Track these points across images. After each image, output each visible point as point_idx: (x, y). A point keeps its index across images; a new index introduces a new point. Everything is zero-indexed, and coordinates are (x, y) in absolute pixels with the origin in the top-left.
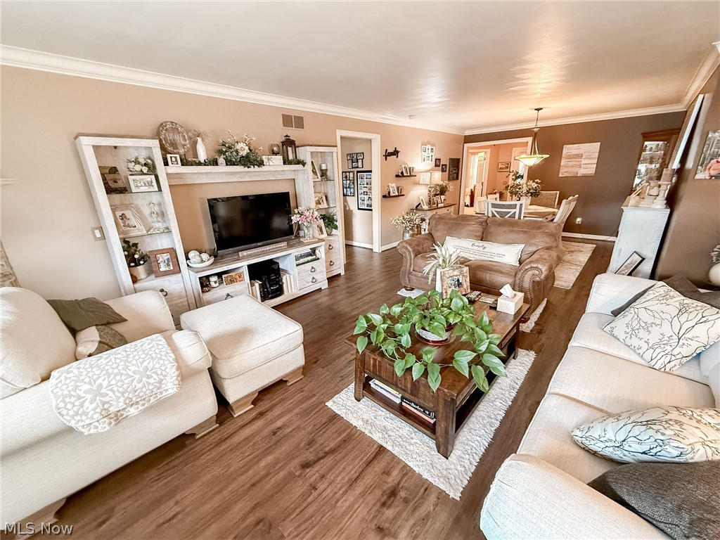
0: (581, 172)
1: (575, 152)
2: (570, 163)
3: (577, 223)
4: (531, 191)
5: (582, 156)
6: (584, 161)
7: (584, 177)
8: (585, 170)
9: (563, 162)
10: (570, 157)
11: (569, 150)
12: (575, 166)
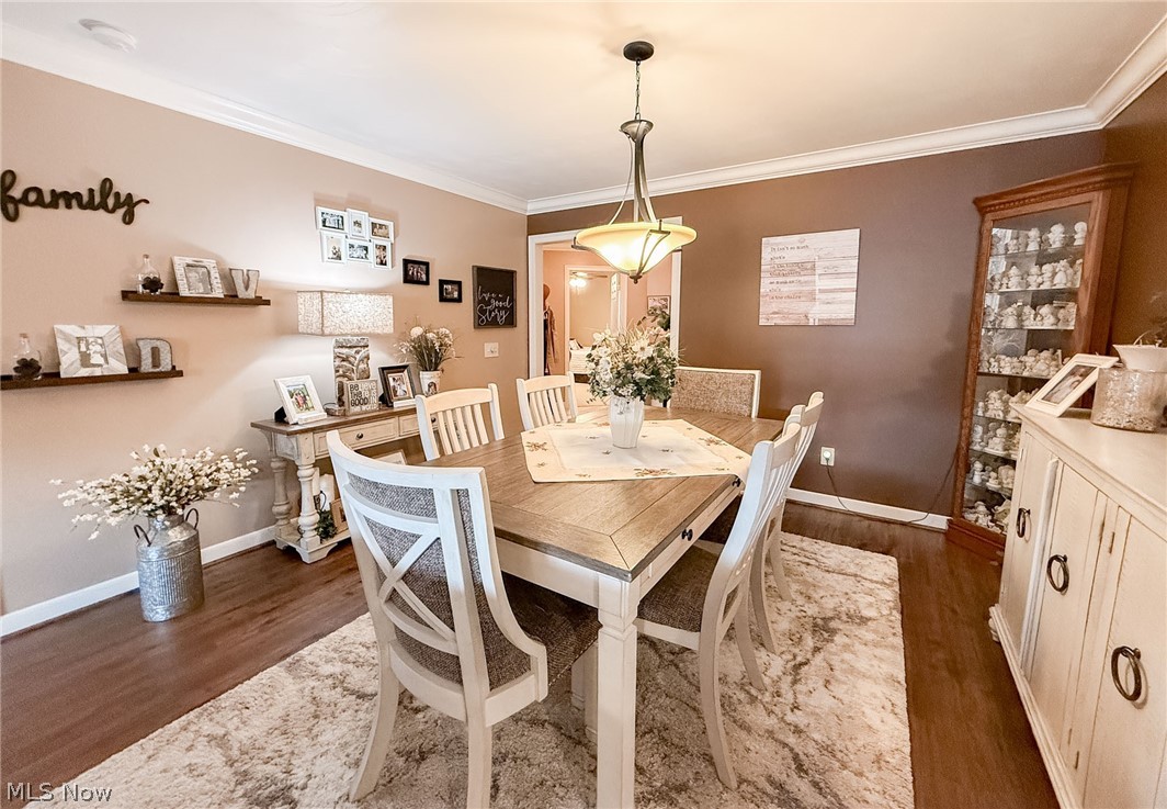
0: (818, 313)
1: (792, 256)
2: (785, 289)
3: (823, 462)
4: (639, 375)
5: (813, 268)
6: (821, 283)
7: (827, 327)
8: (825, 307)
9: (766, 285)
10: (783, 271)
11: (777, 250)
12: (797, 296)
